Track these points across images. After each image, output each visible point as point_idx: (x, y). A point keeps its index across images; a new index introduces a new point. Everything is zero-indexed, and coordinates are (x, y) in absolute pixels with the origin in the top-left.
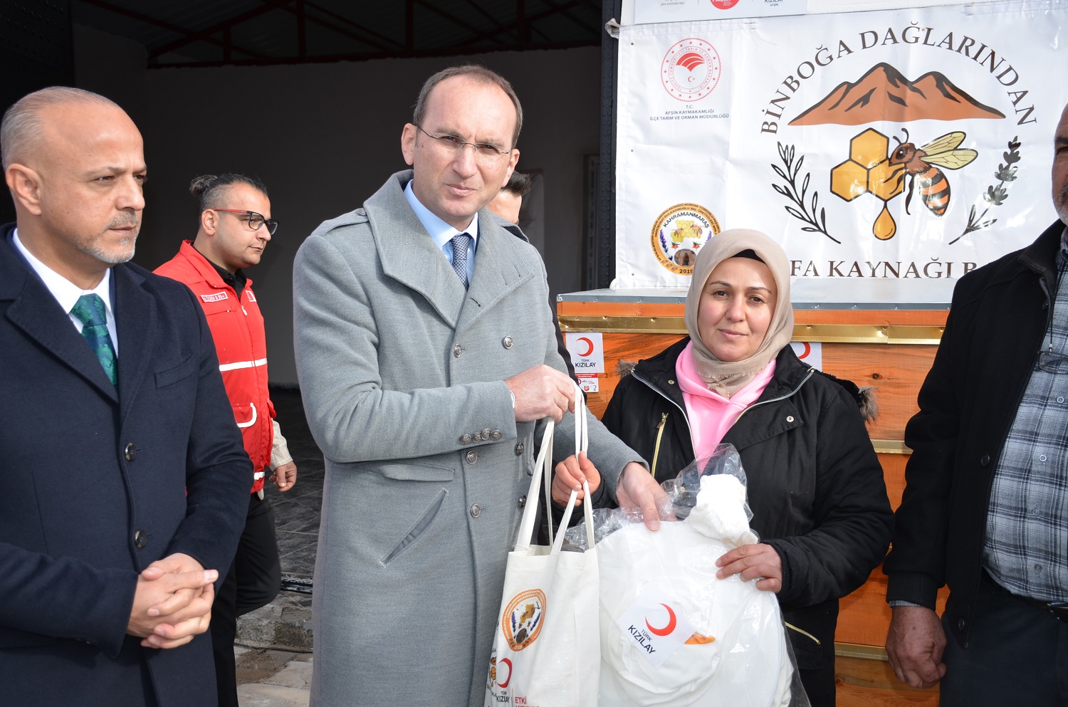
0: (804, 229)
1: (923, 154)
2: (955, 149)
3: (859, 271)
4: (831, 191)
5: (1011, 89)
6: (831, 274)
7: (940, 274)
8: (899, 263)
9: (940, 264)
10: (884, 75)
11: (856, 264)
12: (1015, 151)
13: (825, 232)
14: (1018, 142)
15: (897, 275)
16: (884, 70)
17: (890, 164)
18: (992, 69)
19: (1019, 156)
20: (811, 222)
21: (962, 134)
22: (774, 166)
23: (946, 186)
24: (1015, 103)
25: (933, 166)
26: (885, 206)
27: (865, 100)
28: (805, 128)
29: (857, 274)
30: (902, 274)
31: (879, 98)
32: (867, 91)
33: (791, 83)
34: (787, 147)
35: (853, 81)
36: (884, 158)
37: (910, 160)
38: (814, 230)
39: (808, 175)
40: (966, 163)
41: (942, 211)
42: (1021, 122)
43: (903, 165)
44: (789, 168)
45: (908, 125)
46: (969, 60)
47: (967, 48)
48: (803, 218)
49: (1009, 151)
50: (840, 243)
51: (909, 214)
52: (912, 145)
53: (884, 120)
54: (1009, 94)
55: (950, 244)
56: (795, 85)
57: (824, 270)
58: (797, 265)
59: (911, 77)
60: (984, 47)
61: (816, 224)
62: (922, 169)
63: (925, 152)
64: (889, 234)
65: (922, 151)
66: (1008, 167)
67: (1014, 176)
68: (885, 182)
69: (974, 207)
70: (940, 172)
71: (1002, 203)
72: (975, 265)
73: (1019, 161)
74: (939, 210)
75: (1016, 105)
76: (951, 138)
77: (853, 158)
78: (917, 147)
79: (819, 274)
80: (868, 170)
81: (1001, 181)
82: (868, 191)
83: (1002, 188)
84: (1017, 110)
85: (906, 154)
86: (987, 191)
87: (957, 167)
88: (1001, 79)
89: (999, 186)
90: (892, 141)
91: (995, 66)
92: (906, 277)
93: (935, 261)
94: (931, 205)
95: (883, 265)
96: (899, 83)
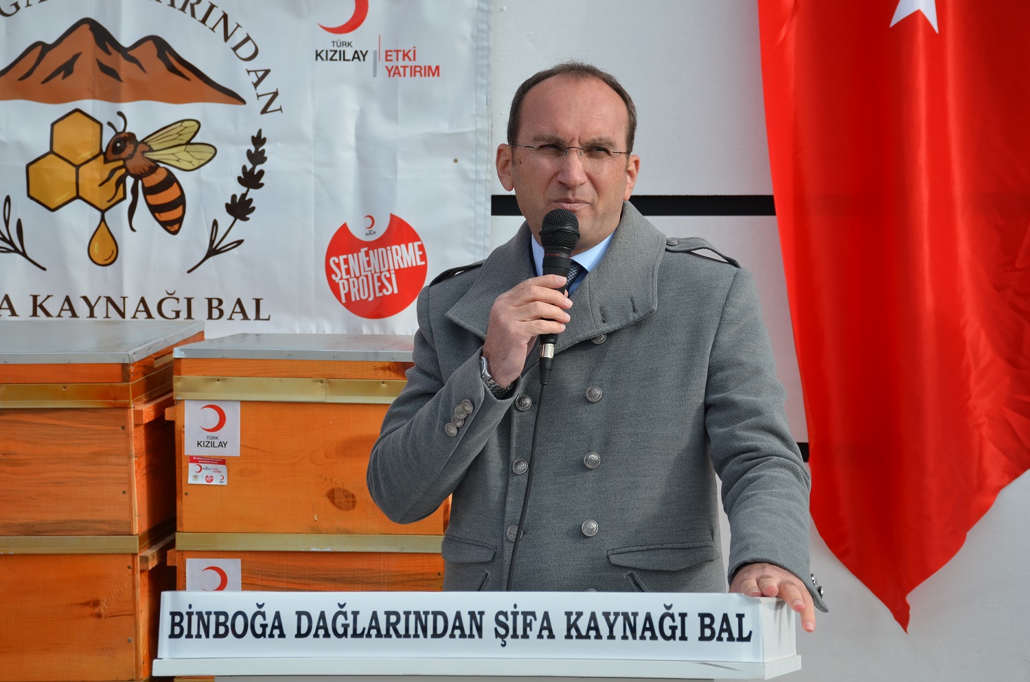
1: (147, 149)
2: (188, 143)
3: (72, 309)
4: (29, 196)
5: (251, 65)
6: (35, 314)
7: (178, 314)
8: (124, 298)
9: (178, 299)
10: (90, 36)
11: (67, 299)
12: (260, 149)
14: (262, 137)
15: (123, 315)
16: (90, 29)
17: (106, 161)
18: (226, 38)
19: (265, 155)
20: (4, 239)
21: (195, 123)
23: (179, 193)
24: (256, 85)
25: (161, 165)
26: (103, 219)
27: (67, 69)
29: (69, 313)
30: (129, 314)
31: (86, 68)
32: (69, 57)
35: (50, 40)
36: (97, 151)
37: (132, 156)
38: (9, 251)
40: (202, 162)
41: (176, 227)
42: (264, 111)
43: (121, 163)
45: (126, 107)
46: (195, 23)
47: (192, 6)
49: (253, 149)
50: (44, 269)
51: (133, 230)
52: (132, 136)
53: (94, 97)
54: (249, 72)
55: (189, 272)
57: (23, 307)
59: (126, 40)
60: (212, 7)
61: (11, 242)
62: (147, 169)
63: (149, 146)
64: (110, 258)
65: (146, 143)
66: (253, 169)
67: (261, 182)
68: (100, 185)
69: (215, 223)
70: (170, 173)
71: (248, 219)
72: (220, 302)
73: (266, 163)
74: (172, 227)
75: (258, 88)
76: (182, 128)
77: (55, 150)
78: (139, 138)
79: (17, 313)
80: (77, 167)
81: (246, 189)
82: (78, 197)
83: (247, 198)
84: (259, 94)
85: (126, 147)
86: (230, 202)
87: (191, 167)
88: (238, 51)
89: (244, 196)
90: (106, 128)
91: (229, 34)
92: (134, 317)
93: (171, 295)
94: (161, 219)
95: (103, 301)
96: (110, 48)
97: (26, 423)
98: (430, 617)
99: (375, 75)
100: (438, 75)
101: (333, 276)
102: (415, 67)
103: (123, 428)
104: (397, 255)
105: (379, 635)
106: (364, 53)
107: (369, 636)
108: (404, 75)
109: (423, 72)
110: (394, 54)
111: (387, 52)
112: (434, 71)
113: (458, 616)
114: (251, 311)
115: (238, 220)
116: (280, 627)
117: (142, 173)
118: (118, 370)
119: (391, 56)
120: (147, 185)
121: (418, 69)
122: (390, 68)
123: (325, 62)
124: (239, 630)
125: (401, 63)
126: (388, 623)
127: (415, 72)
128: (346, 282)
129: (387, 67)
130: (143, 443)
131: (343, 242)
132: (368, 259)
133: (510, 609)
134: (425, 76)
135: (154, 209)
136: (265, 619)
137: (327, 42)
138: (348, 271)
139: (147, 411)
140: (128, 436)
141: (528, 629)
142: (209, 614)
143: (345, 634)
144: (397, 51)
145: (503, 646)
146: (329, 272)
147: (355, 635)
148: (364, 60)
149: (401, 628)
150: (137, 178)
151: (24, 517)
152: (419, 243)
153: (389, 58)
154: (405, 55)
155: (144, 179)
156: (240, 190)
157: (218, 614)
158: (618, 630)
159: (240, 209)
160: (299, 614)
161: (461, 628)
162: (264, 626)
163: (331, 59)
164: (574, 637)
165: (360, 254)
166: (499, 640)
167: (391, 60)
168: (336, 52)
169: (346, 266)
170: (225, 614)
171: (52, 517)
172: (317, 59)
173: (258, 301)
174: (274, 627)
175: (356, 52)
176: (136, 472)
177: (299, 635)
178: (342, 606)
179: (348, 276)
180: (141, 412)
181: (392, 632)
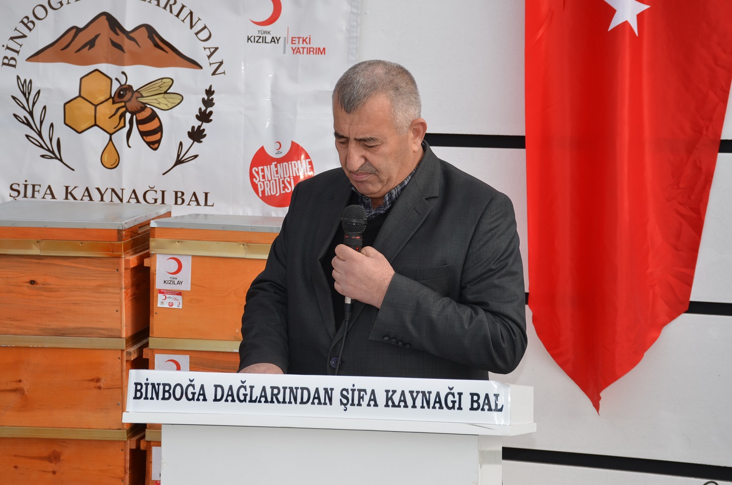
0: (43, 156)
1: (140, 95)
2: (166, 93)
3: (90, 196)
4: (65, 123)
5: (206, 44)
6: (67, 198)
7: (156, 200)
8: (122, 190)
9: (156, 191)
10: (106, 23)
11: (87, 189)
12: (210, 98)
13: (61, 160)
14: (212, 90)
15: (121, 200)
16: (107, 19)
17: (114, 103)
18: (192, 27)
19: (214, 102)
20: (49, 150)
21: (170, 80)
22: (14, 98)
23: (158, 124)
24: (209, 57)
25: (148, 106)
26: (111, 139)
27: (91, 44)
28: (41, 65)
29: (88, 198)
30: (125, 200)
31: (103, 43)
32: (93, 36)
33: (28, 23)
34: (25, 81)
35: (81, 26)
36: (109, 97)
37: (130, 100)
38: (52, 158)
39: (45, 108)
40: (174, 105)
41: (156, 145)
42: (214, 74)
43: (123, 104)
44: (27, 100)
45: (127, 69)
46: (173, 17)
47: (171, 6)
48: (41, 146)
49: (206, 98)
50: (73, 170)
51: (129, 147)
52: (130, 87)
53: (108, 62)
54: (205, 48)
55: (164, 174)
56: (31, 25)
57: (60, 193)
58: (37, 188)
59: (128, 27)
60: (183, 7)
61: (53, 152)
62: (139, 108)
63: (141, 94)
64: (115, 163)
65: (139, 92)
66: (206, 110)
67: (210, 118)
68: (110, 118)
69: (181, 144)
70: (153, 111)
71: (202, 142)
72: (183, 194)
73: (214, 106)
74: (154, 145)
75: (210, 59)
76: (162, 83)
77: (82, 95)
78: (135, 89)
79: (56, 197)
80: (96, 106)
81: (201, 123)
82: (95, 125)
83: (201, 129)
84: (211, 63)
85: (126, 94)
86: (190, 131)
87: (167, 108)
88: (198, 35)
89: (199, 127)
90: (115, 82)
91: (193, 24)
92: (128, 202)
93: (152, 189)
94: (147, 140)
95: (109, 191)
96: (118, 31)
97: (57, 265)
98: (299, 391)
99: (284, 52)
100: (324, 54)
101: (254, 180)
102: (310, 48)
103: (117, 270)
104: (295, 167)
105: (266, 401)
106: (278, 39)
107: (260, 402)
108: (303, 53)
109: (315, 51)
110: (297, 40)
111: (292, 38)
112: (321, 51)
113: (317, 390)
114: (202, 200)
115: (195, 142)
116: (204, 395)
117: (136, 111)
118: (116, 233)
119: (295, 40)
120: (139, 119)
121: (312, 50)
122: (294, 49)
123: (253, 43)
124: (178, 396)
125: (301, 45)
126: (273, 394)
127: (310, 51)
128: (262, 184)
129: (292, 48)
130: (130, 280)
131: (261, 158)
132: (276, 169)
133: (350, 387)
134: (316, 54)
135: (143, 134)
136: (194, 389)
137: (255, 31)
138: (264, 177)
139: (132, 260)
140: (121, 275)
141: (361, 400)
142: (159, 385)
143: (245, 400)
144: (299, 38)
145: (345, 410)
146: (252, 176)
147: (251, 401)
148: (278, 43)
149: (280, 397)
150: (133, 113)
151: (54, 325)
152: (309, 160)
153: (294, 42)
154: (304, 40)
155: (137, 115)
156: (197, 123)
157: (164, 385)
158: (419, 402)
159: (197, 135)
160: (216, 386)
161: (319, 398)
162: (194, 394)
163: (257, 42)
164: (390, 406)
165: (271, 166)
166: (343, 406)
167: (295, 44)
168: (260, 37)
169: (263, 174)
170: (169, 385)
171: (71, 325)
172: (248, 42)
173: (206, 194)
174: (200, 394)
175: (273, 38)
176: (125, 299)
177: (216, 400)
178: (243, 382)
179: (264, 180)
180: (129, 260)
181: (275, 399)
